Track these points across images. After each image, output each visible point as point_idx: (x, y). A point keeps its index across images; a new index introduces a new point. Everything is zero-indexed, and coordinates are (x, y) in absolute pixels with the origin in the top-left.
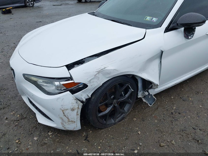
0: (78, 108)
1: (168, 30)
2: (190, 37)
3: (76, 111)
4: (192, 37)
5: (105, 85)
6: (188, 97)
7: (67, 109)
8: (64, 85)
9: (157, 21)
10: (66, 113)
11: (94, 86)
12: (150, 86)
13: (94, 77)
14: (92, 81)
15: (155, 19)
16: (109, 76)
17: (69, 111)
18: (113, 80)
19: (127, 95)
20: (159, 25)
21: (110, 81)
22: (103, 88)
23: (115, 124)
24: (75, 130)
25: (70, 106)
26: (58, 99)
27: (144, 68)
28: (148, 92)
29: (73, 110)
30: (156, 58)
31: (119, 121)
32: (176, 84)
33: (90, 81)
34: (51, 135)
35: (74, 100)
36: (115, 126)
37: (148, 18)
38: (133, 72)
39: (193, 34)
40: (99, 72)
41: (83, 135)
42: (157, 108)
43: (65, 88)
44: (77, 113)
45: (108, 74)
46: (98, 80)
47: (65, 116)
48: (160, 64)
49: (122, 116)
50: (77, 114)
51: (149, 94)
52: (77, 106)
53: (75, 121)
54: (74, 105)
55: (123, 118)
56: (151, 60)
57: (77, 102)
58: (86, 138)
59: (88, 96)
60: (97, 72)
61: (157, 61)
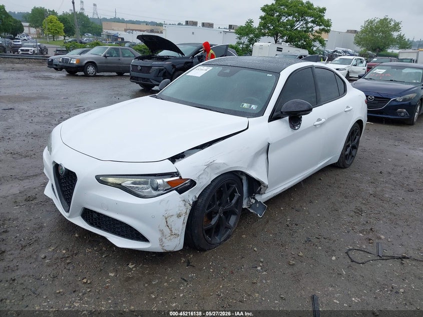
0: (186, 213)
1: (271, 119)
2: (296, 128)
3: (182, 218)
4: (299, 127)
5: (214, 184)
6: (301, 206)
7: (172, 216)
8: (168, 182)
9: (257, 109)
10: (170, 221)
11: (202, 184)
12: (258, 189)
13: (203, 171)
14: (200, 177)
15: (254, 107)
16: (218, 171)
17: (175, 218)
18: (222, 177)
19: (234, 201)
20: (261, 113)
21: (219, 179)
22: (211, 187)
23: (220, 244)
24: (175, 250)
25: (176, 211)
26: (162, 201)
27: (251, 165)
28: (254, 198)
29: (179, 216)
30: (262, 153)
31: (225, 240)
32: (284, 190)
33: (199, 177)
34: (133, 267)
35: (182, 202)
36: (221, 246)
37: (245, 105)
38: (242, 167)
39: (300, 124)
40: (208, 166)
41: (182, 261)
42: (268, 222)
43: (170, 187)
44: (184, 220)
45: (218, 169)
46: (207, 176)
47: (168, 226)
48: (267, 160)
49: (228, 233)
50: (184, 223)
51: (256, 201)
52: (185, 211)
53: (179, 233)
54: (181, 209)
55: (229, 237)
56: (257, 154)
57: (185, 205)
58: (189, 264)
59: (195, 196)
60: (206, 165)
61: (264, 156)
